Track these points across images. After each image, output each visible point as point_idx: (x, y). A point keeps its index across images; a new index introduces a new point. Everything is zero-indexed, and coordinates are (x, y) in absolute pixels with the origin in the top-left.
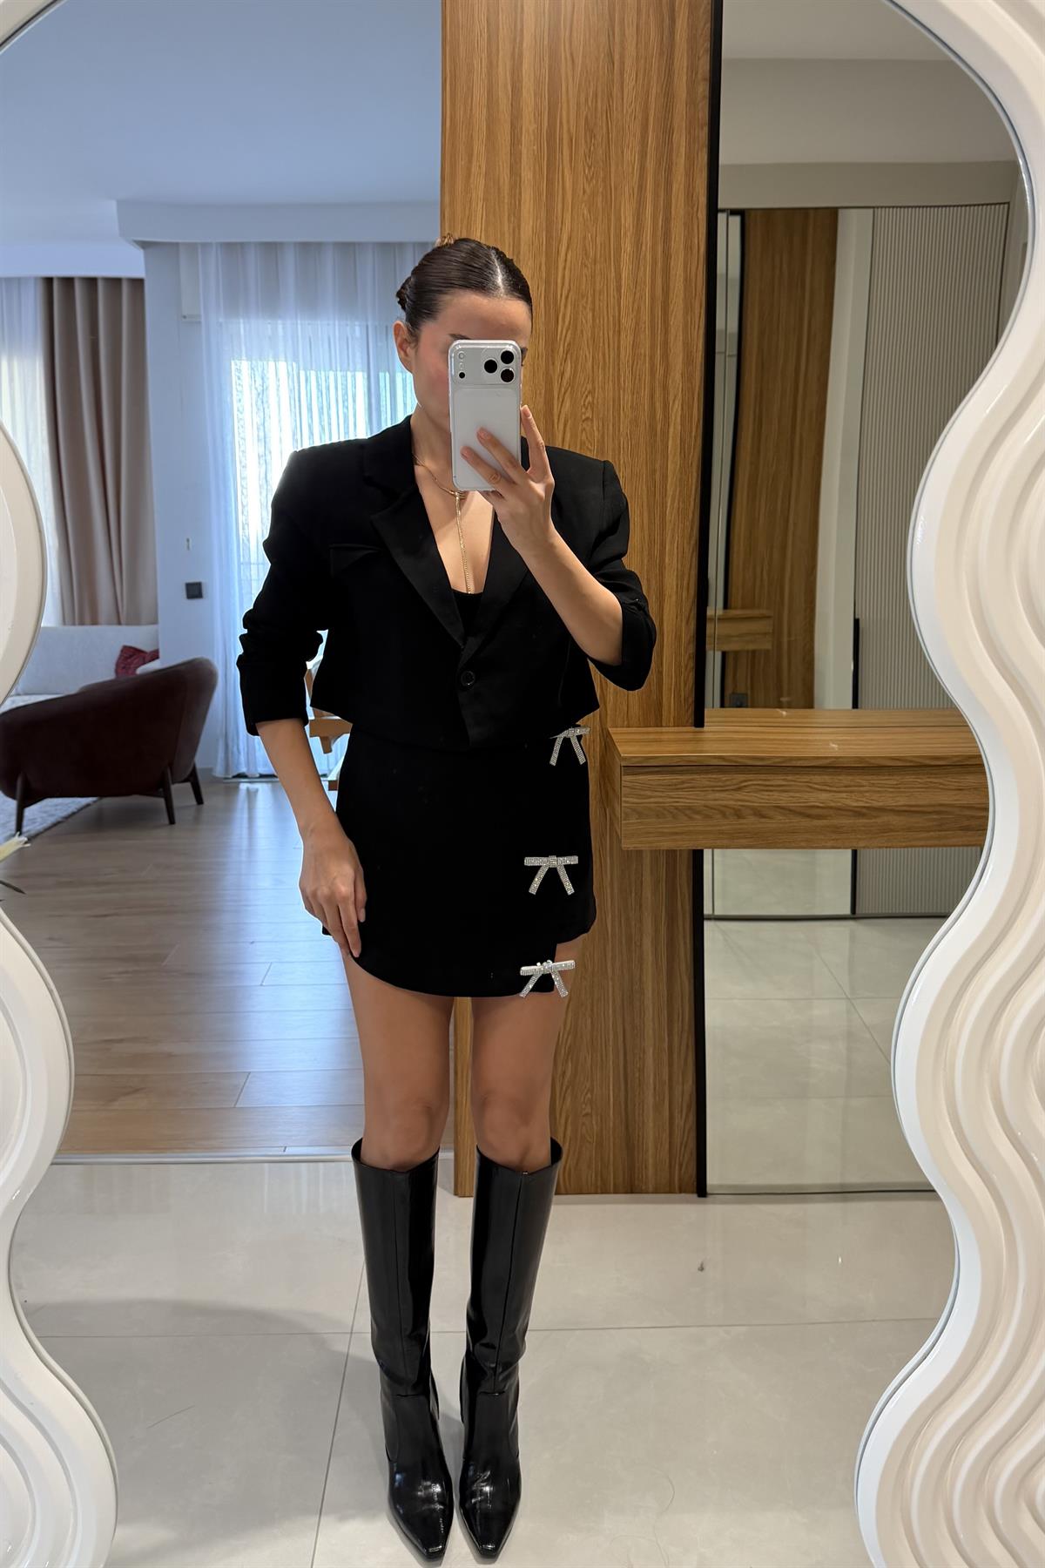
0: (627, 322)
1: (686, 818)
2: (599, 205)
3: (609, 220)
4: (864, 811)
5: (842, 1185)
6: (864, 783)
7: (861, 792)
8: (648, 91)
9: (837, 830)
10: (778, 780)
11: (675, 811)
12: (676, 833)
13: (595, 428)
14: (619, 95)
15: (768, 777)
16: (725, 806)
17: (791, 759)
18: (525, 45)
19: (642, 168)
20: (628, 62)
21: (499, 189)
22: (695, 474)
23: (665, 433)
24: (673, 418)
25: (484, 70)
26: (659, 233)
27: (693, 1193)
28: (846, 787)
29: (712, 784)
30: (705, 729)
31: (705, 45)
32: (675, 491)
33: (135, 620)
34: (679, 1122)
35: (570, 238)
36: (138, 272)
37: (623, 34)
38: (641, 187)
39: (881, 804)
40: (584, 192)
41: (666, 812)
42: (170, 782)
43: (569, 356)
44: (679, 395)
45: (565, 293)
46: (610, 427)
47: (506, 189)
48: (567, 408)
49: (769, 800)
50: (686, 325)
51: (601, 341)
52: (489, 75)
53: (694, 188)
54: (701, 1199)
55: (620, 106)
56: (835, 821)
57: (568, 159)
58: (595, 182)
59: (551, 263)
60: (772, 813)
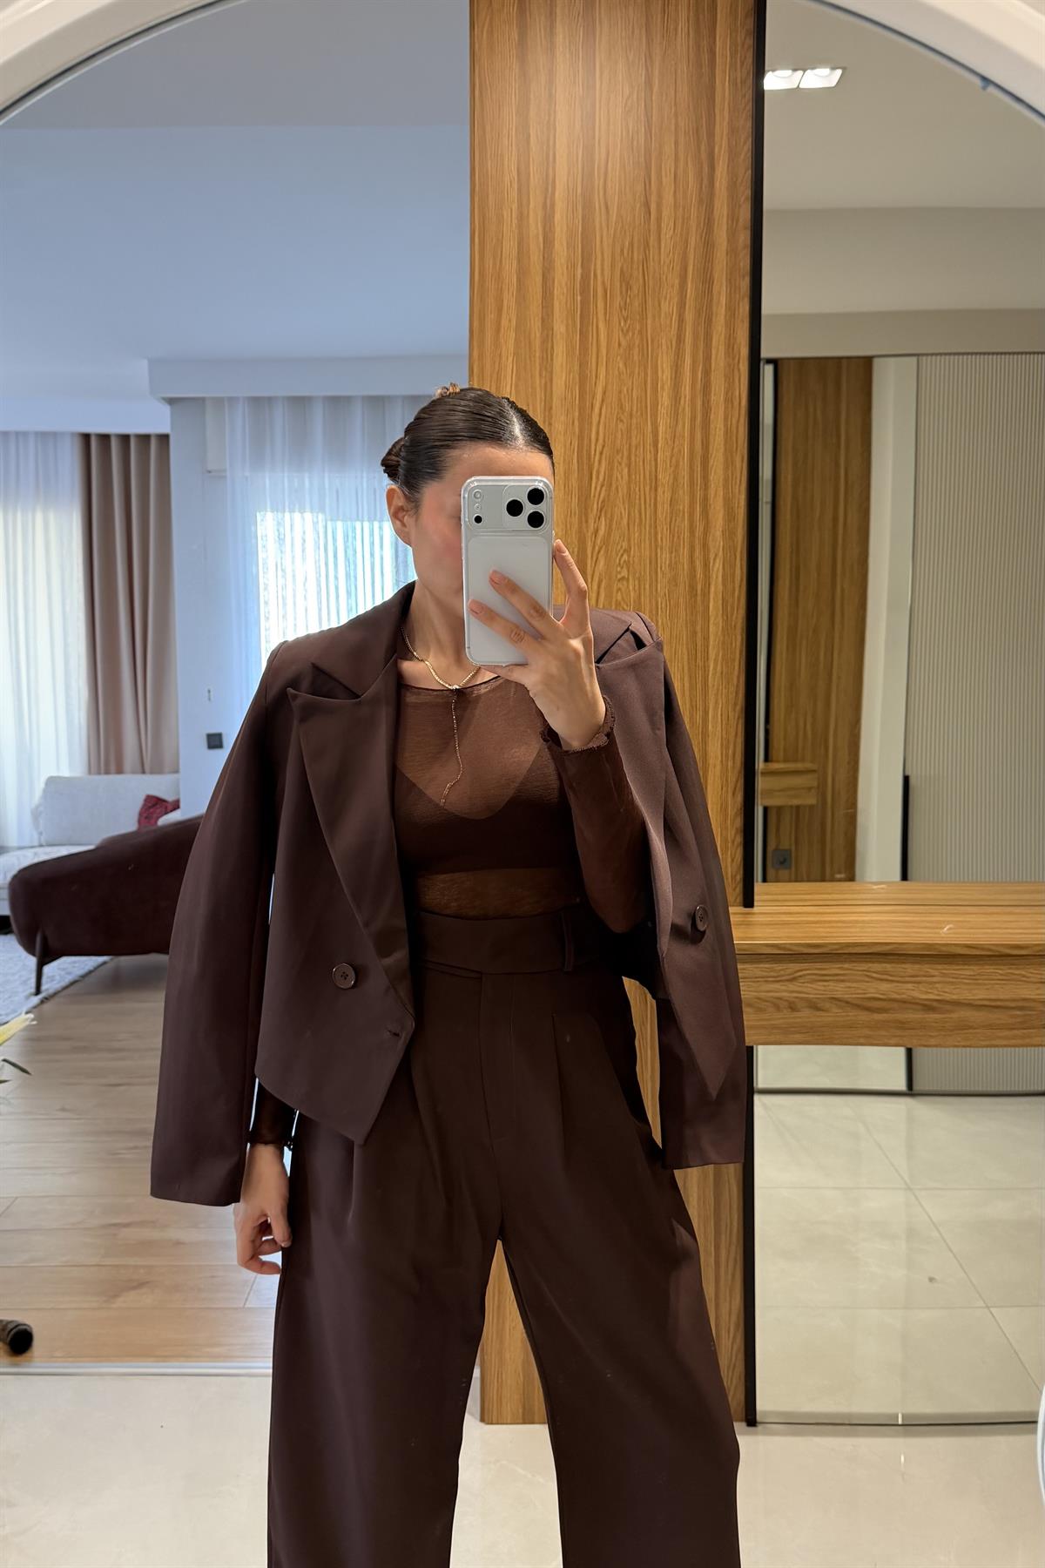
0: (664, 478)
2: (636, 358)
3: (646, 374)
4: (935, 1004)
6: (936, 973)
7: (931, 983)
8: (687, 241)
9: (902, 1025)
10: (834, 968)
13: (631, 588)
14: (656, 245)
15: (827, 965)
16: (780, 999)
18: (557, 194)
19: (681, 320)
20: (665, 213)
21: (530, 342)
22: (739, 638)
23: (706, 594)
24: (714, 577)
25: (515, 221)
26: (699, 386)
27: (743, 1422)
28: (911, 976)
29: (764, 973)
30: (756, 909)
31: (746, 192)
32: (717, 655)
33: (158, 769)
34: (727, 1341)
35: (604, 393)
36: (165, 429)
37: (660, 183)
38: (680, 339)
39: (955, 997)
40: (619, 345)
43: (603, 513)
44: (721, 553)
45: (599, 448)
46: (647, 586)
47: (537, 343)
48: (601, 568)
49: (825, 991)
50: (726, 480)
51: (637, 497)
52: (520, 226)
53: (735, 339)
54: (751, 1429)
55: (656, 258)
56: (899, 1016)
57: (603, 312)
58: (630, 334)
59: (585, 418)
60: (827, 1005)
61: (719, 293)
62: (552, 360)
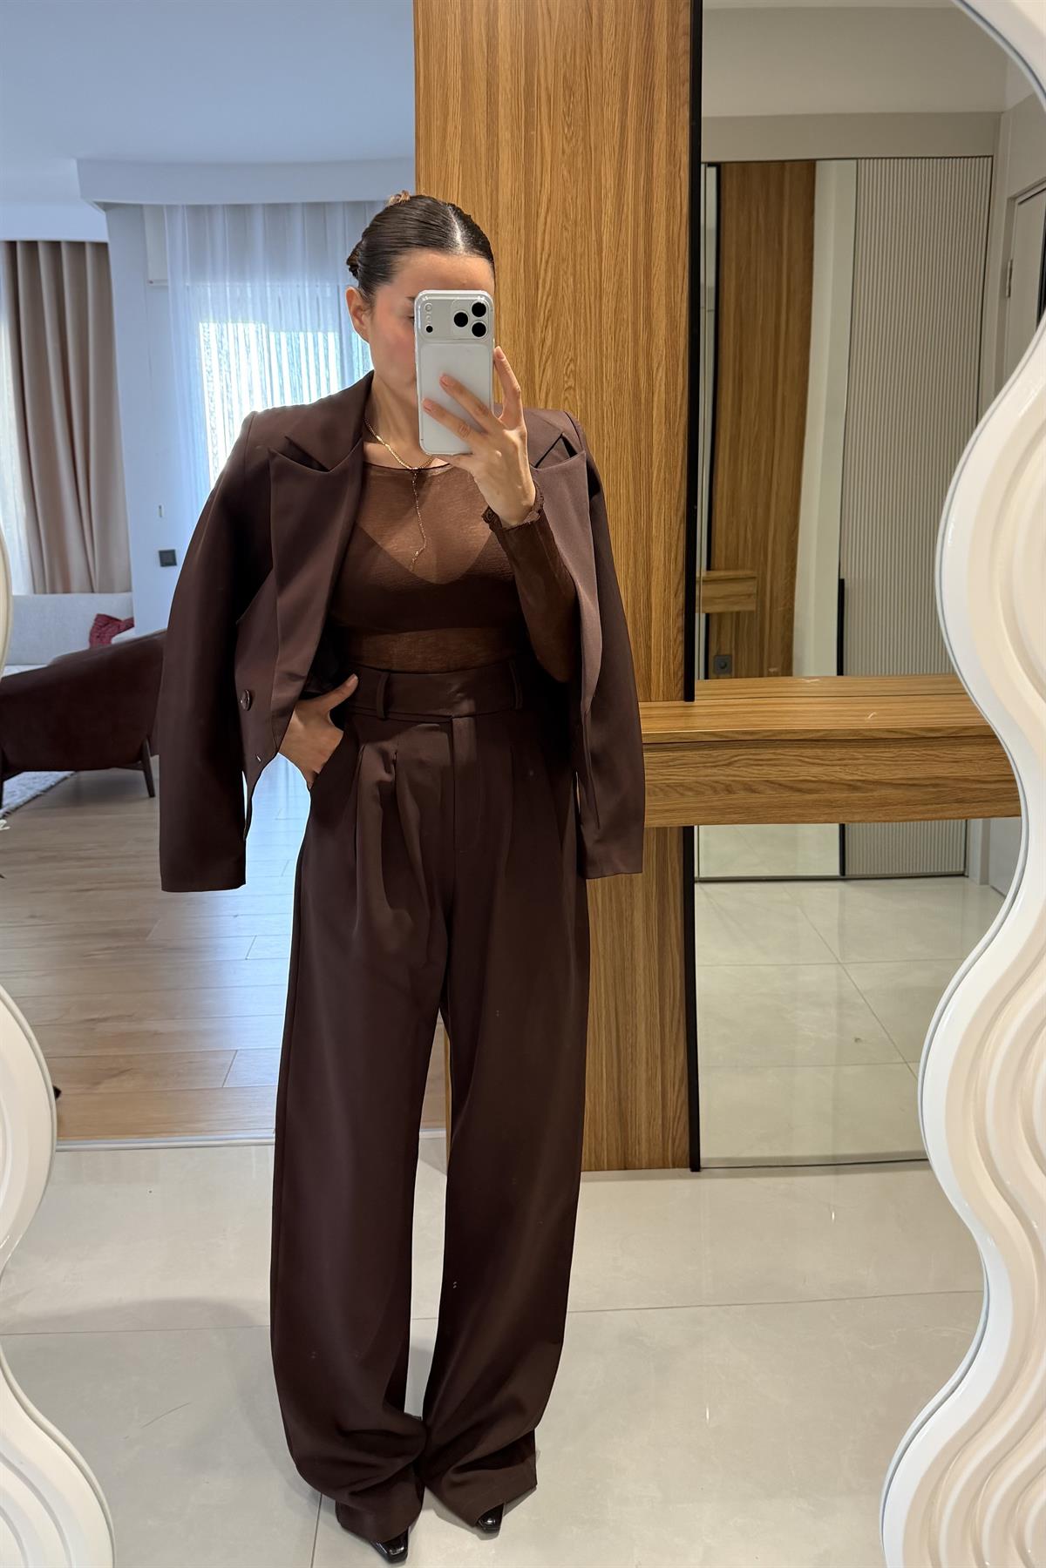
0: (609, 287)
1: (677, 796)
2: (580, 165)
3: (590, 180)
4: (859, 784)
5: (834, 1157)
6: (859, 756)
7: (855, 765)
8: (628, 45)
9: (830, 804)
10: (767, 754)
11: (667, 788)
12: (667, 811)
13: (578, 397)
14: (598, 51)
15: (762, 751)
16: (717, 782)
17: (781, 732)
19: (623, 126)
20: (608, 19)
21: (475, 150)
22: (681, 445)
23: (650, 402)
24: (658, 385)
25: (458, 27)
26: (641, 193)
27: (686, 1167)
28: (839, 760)
29: (705, 760)
30: (696, 703)
32: (660, 462)
33: (108, 588)
34: (672, 1096)
35: (549, 200)
36: (103, 237)
38: (623, 145)
39: (876, 777)
40: (563, 152)
41: (657, 790)
42: (149, 754)
43: (550, 323)
44: (664, 362)
45: (545, 256)
46: (594, 397)
47: (483, 149)
48: (548, 376)
49: (759, 774)
50: (668, 289)
51: (583, 307)
52: (463, 31)
53: (676, 146)
54: (694, 1173)
55: (598, 64)
56: (828, 796)
57: (547, 118)
58: (574, 142)
59: (530, 228)
60: (762, 788)
61: (660, 100)
62: (497, 167)
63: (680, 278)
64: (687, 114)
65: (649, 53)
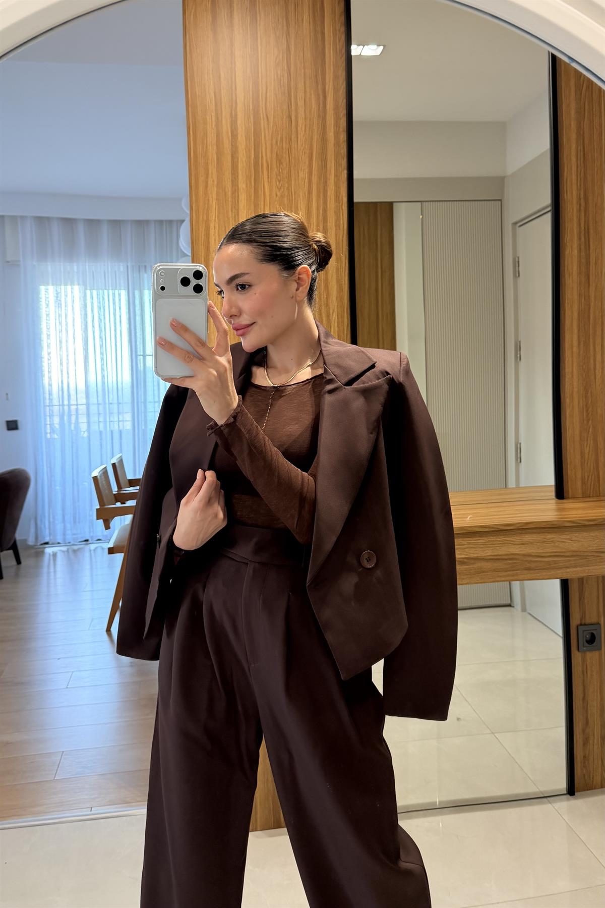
2: (286, 202)
4: (465, 560)
6: (465, 543)
8: (312, 138)
14: (295, 139)
18: (238, 109)
19: (310, 181)
20: (300, 122)
21: (225, 193)
24: (333, 323)
25: (214, 123)
26: (321, 218)
31: (343, 112)
37: (297, 105)
38: (310, 192)
39: (475, 555)
40: (277, 195)
44: (336, 309)
47: (230, 193)
50: (337, 269)
52: (217, 125)
53: (340, 193)
55: (296, 146)
57: (267, 177)
58: (282, 190)
61: (331, 166)
62: (238, 201)
63: (344, 263)
64: (346, 176)
65: (324, 141)
